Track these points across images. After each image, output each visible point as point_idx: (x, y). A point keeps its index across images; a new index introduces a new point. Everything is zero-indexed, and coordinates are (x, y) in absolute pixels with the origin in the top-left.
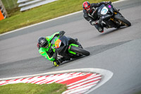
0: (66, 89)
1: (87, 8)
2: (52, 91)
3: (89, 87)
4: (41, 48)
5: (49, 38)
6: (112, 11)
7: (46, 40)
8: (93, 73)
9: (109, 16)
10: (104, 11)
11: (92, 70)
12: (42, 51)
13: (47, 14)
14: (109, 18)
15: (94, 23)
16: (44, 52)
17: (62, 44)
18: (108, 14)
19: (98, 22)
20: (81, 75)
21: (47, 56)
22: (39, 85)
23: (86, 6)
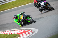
0: (19, 36)
1: (36, 2)
2: (13, 37)
3: (29, 36)
4: (15, 19)
5: (18, 15)
6: (46, 3)
7: (17, 16)
8: (30, 30)
9: (45, 5)
10: (43, 3)
11: (30, 29)
12: (15, 21)
13: (11, 6)
14: (45, 6)
15: (38, 8)
16: (16, 21)
17: (24, 18)
18: (44, 5)
19: (40, 8)
20: (25, 31)
21: (17, 23)
22: (8, 35)
23: (35, 1)
